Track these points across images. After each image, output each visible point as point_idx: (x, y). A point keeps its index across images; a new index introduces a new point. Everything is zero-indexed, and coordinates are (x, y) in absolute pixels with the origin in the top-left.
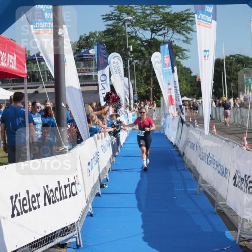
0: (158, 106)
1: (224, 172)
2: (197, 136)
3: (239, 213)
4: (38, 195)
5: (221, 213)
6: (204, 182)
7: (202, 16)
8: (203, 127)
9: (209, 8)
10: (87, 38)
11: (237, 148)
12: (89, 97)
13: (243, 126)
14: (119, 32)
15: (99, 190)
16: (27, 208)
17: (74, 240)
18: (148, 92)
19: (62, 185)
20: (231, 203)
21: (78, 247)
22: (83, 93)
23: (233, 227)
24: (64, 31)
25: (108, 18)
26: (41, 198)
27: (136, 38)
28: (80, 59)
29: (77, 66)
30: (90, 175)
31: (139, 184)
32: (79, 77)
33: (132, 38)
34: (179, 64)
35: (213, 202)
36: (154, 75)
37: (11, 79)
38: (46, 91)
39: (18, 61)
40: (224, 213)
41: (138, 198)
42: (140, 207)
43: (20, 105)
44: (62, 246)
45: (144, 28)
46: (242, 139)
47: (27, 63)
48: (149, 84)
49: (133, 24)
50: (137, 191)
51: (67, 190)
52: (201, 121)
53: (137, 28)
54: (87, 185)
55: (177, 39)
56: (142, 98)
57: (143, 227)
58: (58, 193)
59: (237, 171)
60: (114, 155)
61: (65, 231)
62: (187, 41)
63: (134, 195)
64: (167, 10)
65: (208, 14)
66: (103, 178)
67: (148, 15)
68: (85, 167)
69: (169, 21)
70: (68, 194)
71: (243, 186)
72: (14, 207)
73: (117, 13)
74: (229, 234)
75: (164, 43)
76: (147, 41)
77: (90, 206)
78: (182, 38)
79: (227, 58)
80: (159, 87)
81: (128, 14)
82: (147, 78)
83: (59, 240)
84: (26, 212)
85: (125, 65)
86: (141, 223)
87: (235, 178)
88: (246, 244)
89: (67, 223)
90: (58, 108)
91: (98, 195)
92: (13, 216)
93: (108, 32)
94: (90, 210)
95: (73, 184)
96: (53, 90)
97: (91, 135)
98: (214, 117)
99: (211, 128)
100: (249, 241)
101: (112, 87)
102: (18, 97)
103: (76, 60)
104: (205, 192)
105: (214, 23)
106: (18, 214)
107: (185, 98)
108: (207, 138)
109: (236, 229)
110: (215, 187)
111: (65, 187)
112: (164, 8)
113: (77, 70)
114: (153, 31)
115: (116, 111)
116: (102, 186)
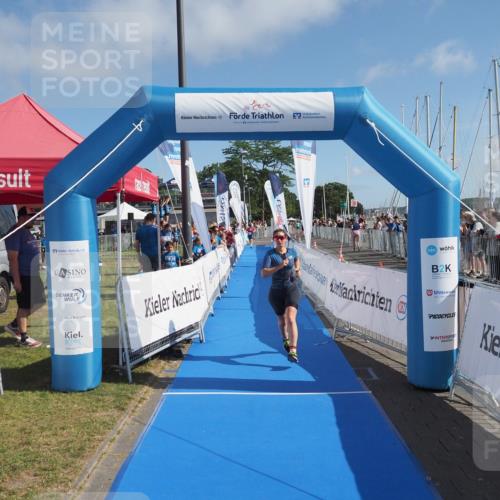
0: (269, 225)
1: (323, 280)
2: (301, 250)
3: (335, 313)
4: (168, 299)
5: (320, 314)
6: (306, 288)
7: (302, 150)
8: (304, 242)
9: (308, 144)
10: (210, 168)
11: (333, 259)
12: (211, 217)
13: (339, 242)
14: (236, 163)
15: (219, 295)
16: (158, 309)
17: (198, 336)
18: (261, 213)
19: (188, 290)
20: (328, 305)
21: (201, 342)
22: (206, 214)
23: (329, 325)
24: (190, 163)
25: (227, 152)
26: (170, 301)
27: (251, 169)
28: (205, 186)
29: (202, 192)
30: (211, 282)
31: (253, 289)
32: (204, 201)
33: (248, 168)
34: (286, 191)
35: (313, 305)
36: (266, 198)
37: (146, 203)
38: (175, 212)
39: (151, 188)
40: (322, 314)
41: (251, 300)
42: (252, 308)
43: (150, 223)
44: (188, 341)
45: (257, 160)
46: (338, 253)
47: (160, 189)
48: (261, 207)
49: (247, 157)
50: (250, 296)
51: (192, 295)
52: (303, 237)
53: (251, 160)
54: (209, 291)
55: (285, 170)
56: (256, 218)
57: (255, 325)
58: (184, 297)
59: (333, 280)
60: (232, 266)
61: (191, 328)
62: (293, 171)
63: (248, 299)
64: (277, 145)
65: (308, 149)
66: (223, 284)
67: (260, 149)
68: (208, 276)
69: (278, 154)
70: (192, 297)
71: (339, 292)
72: (148, 309)
73: (235, 147)
74: (326, 332)
75: (274, 172)
76: (260, 171)
77: (212, 308)
78: (289, 168)
79: (326, 186)
80: (270, 209)
81: (244, 149)
82: (260, 202)
83: (185, 336)
84: (157, 312)
85: (242, 190)
86: (254, 322)
87: (332, 285)
88: (341, 339)
89: (192, 322)
90: (185, 229)
91: (218, 298)
92: (147, 315)
93: (228, 164)
94: (212, 311)
95: (197, 290)
96: (180, 212)
97: (214, 248)
98: (315, 234)
99: (312, 243)
100: (343, 337)
101: (231, 209)
102: (150, 217)
103: (200, 187)
104: (307, 297)
105: (313, 155)
106: (151, 315)
107: (291, 219)
108: (308, 251)
109: (332, 327)
110: (315, 292)
111: (190, 292)
112: (273, 143)
113: (202, 196)
114: (265, 163)
115: (234, 229)
116: (222, 292)
